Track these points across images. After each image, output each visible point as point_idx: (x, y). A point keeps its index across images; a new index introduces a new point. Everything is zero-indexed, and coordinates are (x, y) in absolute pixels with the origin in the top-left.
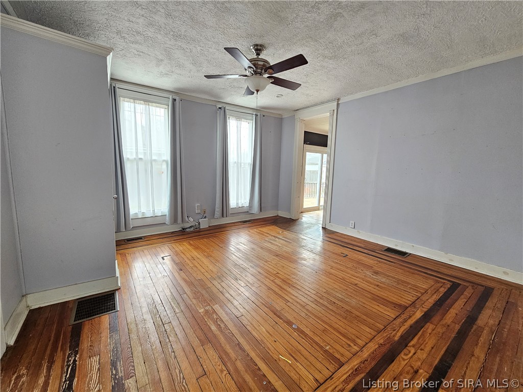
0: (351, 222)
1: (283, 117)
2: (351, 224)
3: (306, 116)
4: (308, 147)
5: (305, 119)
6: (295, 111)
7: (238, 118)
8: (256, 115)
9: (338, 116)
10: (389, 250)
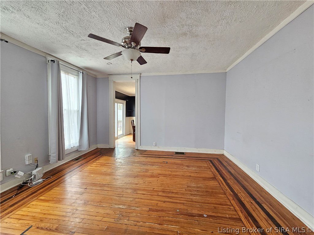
0: (154, 143)
1: (98, 77)
2: (154, 144)
3: (118, 79)
4: (117, 100)
5: (116, 81)
6: (109, 75)
7: (67, 72)
8: (83, 73)
9: (141, 83)
10: (177, 153)
